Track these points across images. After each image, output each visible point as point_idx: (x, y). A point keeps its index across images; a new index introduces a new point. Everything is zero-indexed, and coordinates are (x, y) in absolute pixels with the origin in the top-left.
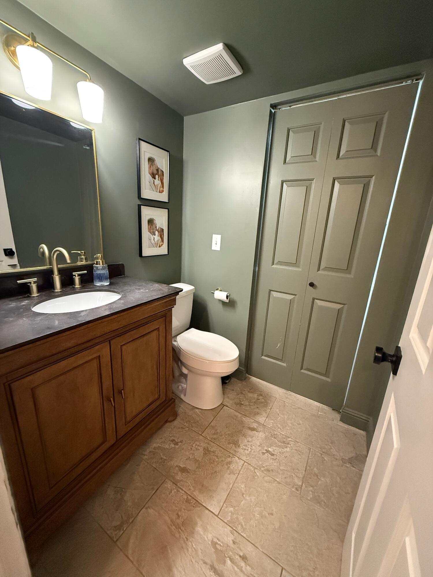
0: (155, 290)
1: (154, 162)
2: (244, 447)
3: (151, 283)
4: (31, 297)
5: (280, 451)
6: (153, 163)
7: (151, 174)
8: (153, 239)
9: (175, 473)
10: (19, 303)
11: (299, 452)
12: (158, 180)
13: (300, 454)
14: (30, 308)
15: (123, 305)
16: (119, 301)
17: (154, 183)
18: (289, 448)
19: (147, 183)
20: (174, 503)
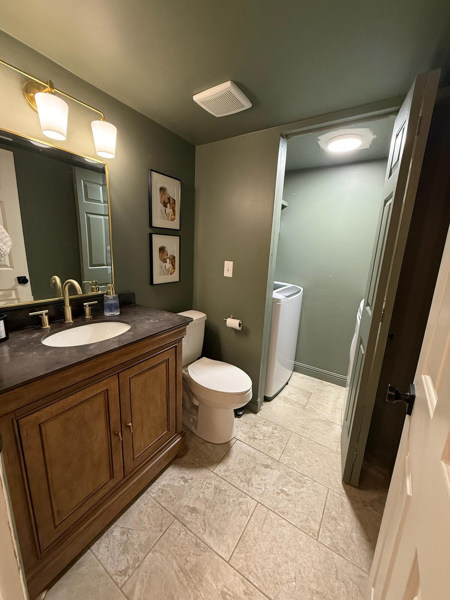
0: (165, 320)
1: (165, 191)
2: (258, 486)
3: (161, 312)
4: (42, 329)
5: (296, 491)
6: (165, 193)
7: (163, 203)
8: (164, 266)
9: (184, 514)
10: (30, 335)
11: (316, 493)
12: (170, 208)
13: (317, 495)
14: (41, 341)
15: (132, 337)
16: (128, 333)
17: (165, 212)
18: (305, 488)
19: (159, 212)
20: (182, 546)
